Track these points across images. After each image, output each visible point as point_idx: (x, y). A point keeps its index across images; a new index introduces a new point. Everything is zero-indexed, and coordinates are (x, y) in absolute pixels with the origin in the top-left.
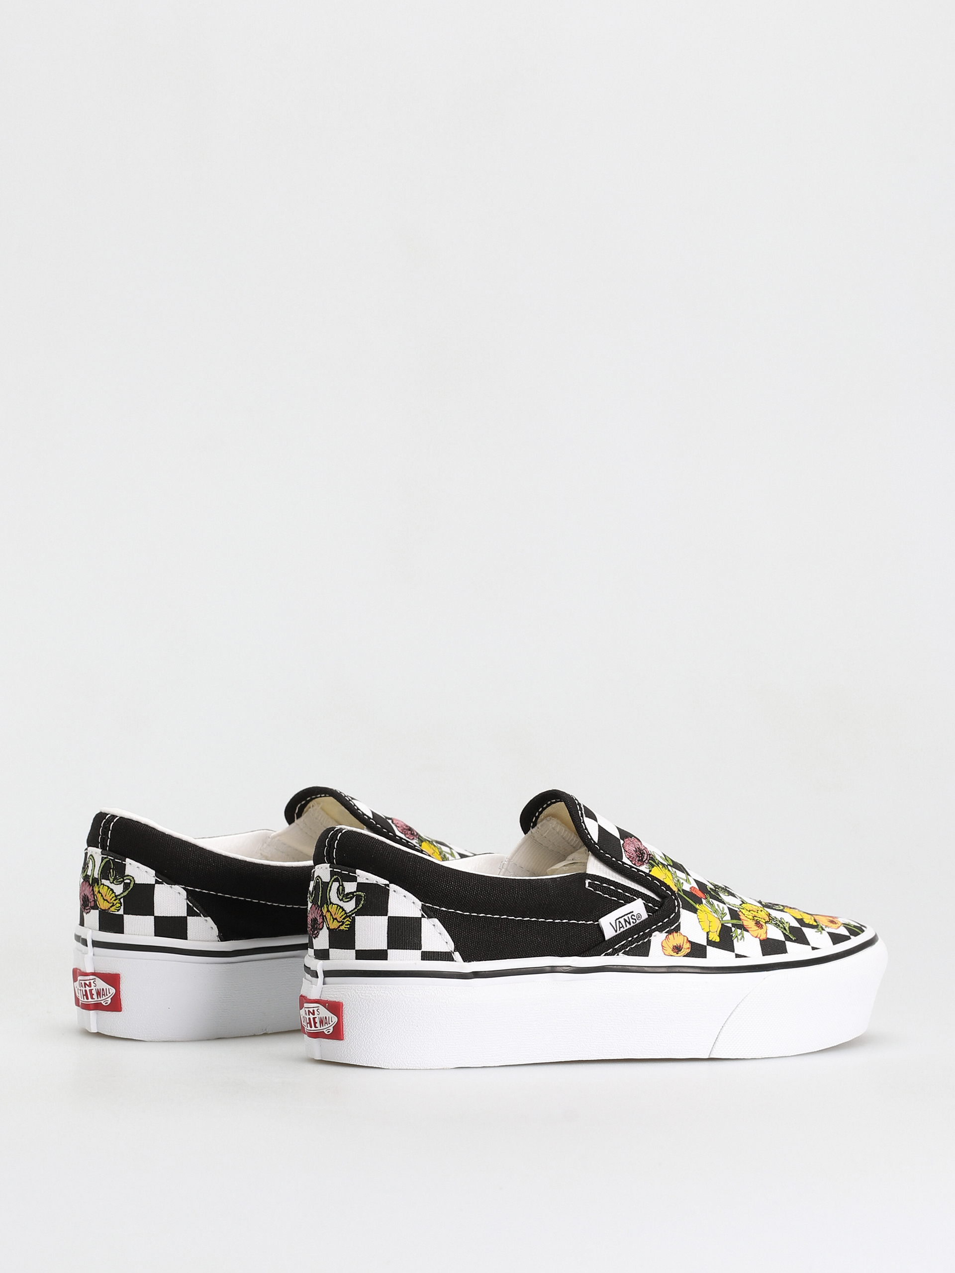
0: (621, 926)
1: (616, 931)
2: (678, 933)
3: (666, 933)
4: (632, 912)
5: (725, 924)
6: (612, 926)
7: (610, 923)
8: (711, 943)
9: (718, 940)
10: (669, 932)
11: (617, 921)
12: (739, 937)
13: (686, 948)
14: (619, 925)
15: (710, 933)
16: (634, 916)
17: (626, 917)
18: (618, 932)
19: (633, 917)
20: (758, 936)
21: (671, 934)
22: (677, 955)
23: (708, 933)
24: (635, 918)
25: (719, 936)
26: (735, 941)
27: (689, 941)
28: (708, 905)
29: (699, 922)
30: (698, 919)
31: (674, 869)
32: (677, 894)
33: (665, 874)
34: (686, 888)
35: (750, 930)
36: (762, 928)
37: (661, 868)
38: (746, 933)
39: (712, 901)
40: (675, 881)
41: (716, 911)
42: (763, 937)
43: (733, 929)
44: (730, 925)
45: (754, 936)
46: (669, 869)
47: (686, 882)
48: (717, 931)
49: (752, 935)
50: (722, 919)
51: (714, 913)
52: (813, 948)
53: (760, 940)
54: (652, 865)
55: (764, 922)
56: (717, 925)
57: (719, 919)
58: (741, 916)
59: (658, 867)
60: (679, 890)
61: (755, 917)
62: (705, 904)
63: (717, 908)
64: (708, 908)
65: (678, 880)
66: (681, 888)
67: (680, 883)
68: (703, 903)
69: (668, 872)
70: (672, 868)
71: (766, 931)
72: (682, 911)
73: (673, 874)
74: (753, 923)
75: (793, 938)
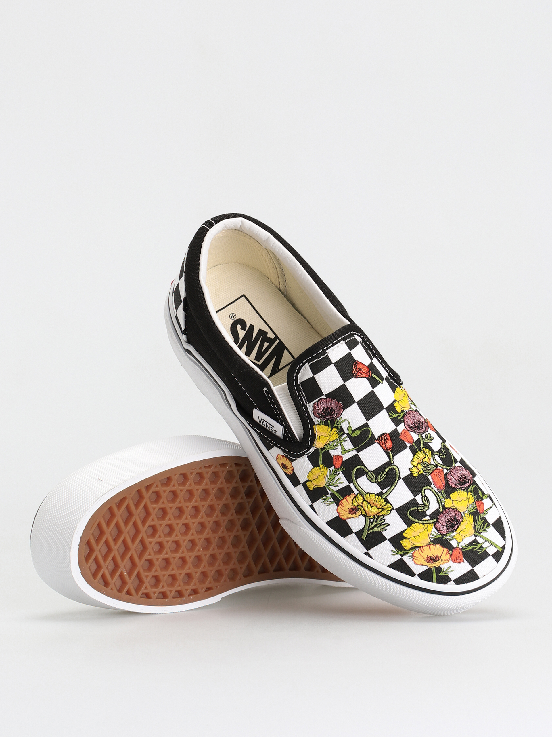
0: (264, 424)
1: (260, 423)
2: (290, 462)
3: (284, 454)
4: (273, 427)
5: (327, 490)
6: (259, 418)
7: (258, 416)
8: (305, 485)
9: (311, 489)
10: (286, 456)
11: (262, 419)
12: (326, 502)
13: (290, 471)
15: (310, 482)
16: (273, 429)
17: (268, 423)
20: (340, 514)
22: (282, 468)
23: (308, 481)
24: (273, 431)
25: (314, 488)
26: (320, 501)
27: (294, 472)
28: (331, 471)
29: (310, 471)
30: (311, 470)
31: (348, 439)
32: (316, 449)
33: (329, 435)
34: (333, 453)
35: (340, 507)
36: (352, 514)
37: (331, 430)
38: (334, 505)
39: (340, 473)
40: (331, 443)
41: (332, 479)
42: (344, 517)
43: (329, 495)
44: (330, 492)
45: (338, 512)
46: (341, 436)
47: (342, 451)
48: (316, 486)
49: (337, 510)
50: (329, 485)
51: (329, 479)
52: (367, 554)
53: (338, 516)
54: (326, 424)
55: (363, 514)
56: (321, 484)
57: (326, 483)
58: (350, 497)
59: (330, 429)
60: (323, 449)
61: (362, 506)
62: (330, 469)
63: (336, 478)
64: (328, 473)
65: (335, 445)
66: (328, 450)
67: (334, 447)
68: (330, 468)
69: (334, 435)
70: (346, 437)
71: (352, 518)
72: (305, 458)
73: (338, 440)
74: (351, 507)
75: (364, 537)
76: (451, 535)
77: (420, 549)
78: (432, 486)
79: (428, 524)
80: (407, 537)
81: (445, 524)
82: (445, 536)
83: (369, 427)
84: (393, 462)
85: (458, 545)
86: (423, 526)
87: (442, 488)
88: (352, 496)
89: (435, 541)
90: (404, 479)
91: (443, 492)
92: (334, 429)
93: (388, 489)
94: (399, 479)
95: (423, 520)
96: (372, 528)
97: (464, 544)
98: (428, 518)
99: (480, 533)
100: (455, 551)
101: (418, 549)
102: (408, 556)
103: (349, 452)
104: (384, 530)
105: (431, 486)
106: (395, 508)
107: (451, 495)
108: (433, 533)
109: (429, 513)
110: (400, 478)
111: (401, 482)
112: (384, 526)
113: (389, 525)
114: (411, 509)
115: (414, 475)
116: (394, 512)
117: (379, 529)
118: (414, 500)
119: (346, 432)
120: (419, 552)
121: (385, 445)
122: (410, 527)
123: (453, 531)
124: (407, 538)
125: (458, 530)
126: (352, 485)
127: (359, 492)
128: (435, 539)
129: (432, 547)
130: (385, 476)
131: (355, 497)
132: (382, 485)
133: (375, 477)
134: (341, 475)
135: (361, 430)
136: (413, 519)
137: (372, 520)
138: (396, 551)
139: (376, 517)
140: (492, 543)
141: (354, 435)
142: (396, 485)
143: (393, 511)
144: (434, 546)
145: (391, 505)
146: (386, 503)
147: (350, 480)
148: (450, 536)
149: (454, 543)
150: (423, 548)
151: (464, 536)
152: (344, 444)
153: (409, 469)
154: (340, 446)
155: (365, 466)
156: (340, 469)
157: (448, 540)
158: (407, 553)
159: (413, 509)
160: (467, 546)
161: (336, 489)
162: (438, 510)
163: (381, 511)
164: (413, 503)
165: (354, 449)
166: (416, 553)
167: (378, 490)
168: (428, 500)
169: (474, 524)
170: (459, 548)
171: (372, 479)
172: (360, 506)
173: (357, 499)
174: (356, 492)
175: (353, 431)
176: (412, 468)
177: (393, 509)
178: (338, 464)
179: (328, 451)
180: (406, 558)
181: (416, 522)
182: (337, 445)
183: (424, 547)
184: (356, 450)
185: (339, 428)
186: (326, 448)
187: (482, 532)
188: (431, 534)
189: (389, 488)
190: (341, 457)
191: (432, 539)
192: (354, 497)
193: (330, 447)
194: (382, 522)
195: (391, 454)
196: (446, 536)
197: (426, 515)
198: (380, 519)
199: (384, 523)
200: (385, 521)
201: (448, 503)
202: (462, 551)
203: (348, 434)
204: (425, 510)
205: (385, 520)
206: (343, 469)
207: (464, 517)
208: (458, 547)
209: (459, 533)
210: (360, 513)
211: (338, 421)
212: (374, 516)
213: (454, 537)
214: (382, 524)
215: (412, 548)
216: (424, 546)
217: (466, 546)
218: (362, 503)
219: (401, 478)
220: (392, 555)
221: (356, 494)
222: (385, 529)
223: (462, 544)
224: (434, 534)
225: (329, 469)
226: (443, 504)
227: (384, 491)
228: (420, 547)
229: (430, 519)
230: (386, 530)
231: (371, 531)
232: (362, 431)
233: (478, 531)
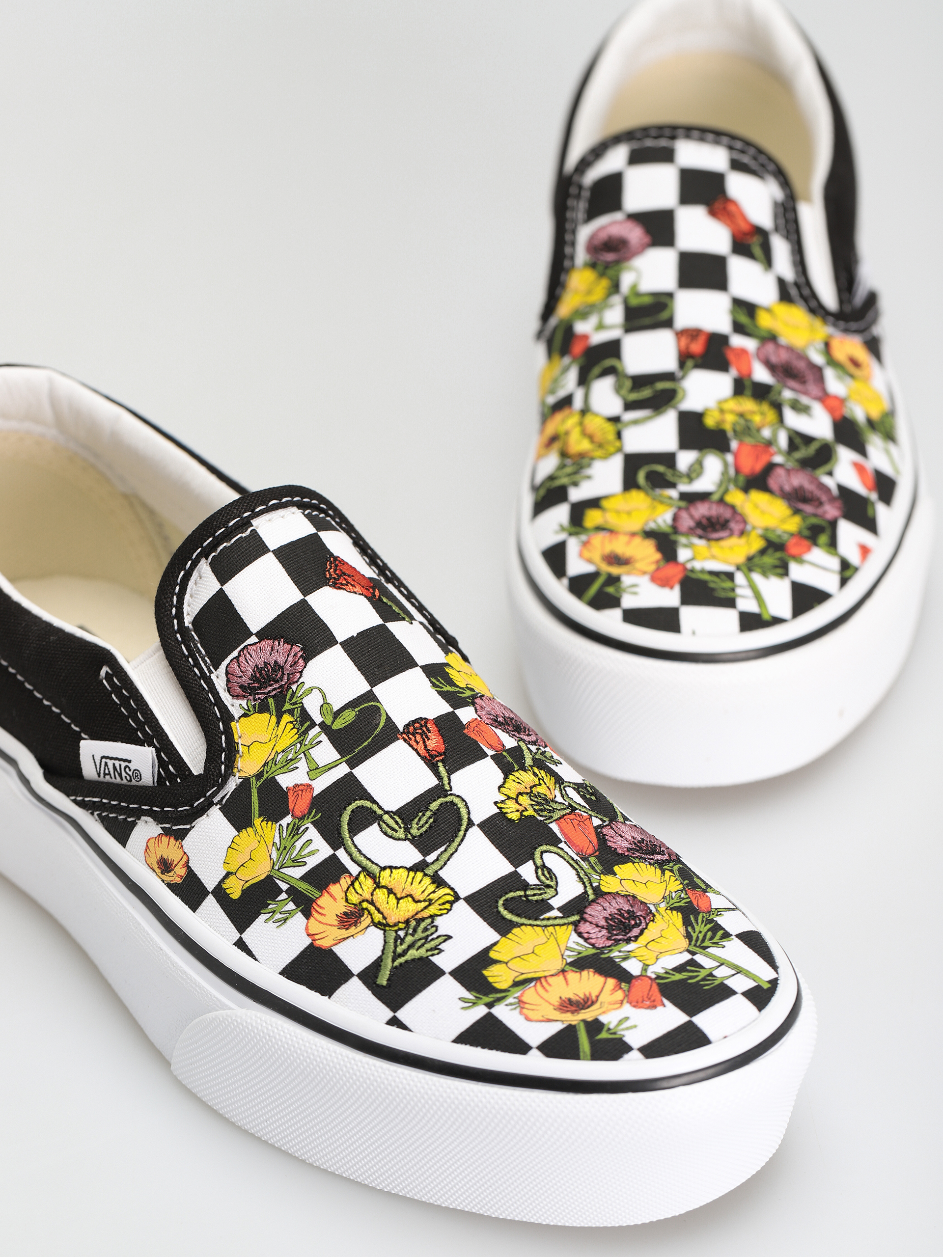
0: (107, 772)
1: (99, 775)
2: (178, 842)
3: (163, 827)
4: (130, 761)
5: (277, 881)
6: (95, 762)
7: (93, 756)
8: (220, 893)
9: (236, 895)
10: (167, 832)
11: (104, 760)
12: (278, 916)
13: (179, 873)
14: (105, 769)
15: (232, 878)
16: (130, 770)
17: (117, 763)
18: (102, 778)
19: (127, 770)
20: (317, 937)
21: (166, 835)
22: (160, 875)
23: (228, 874)
24: (131, 773)
25: (242, 891)
26: (262, 918)
27: (189, 868)
28: (285, 830)
29: (230, 847)
30: (233, 842)
31: (324, 737)
32: (241, 780)
33: (273, 736)
34: (286, 781)
35: (315, 918)
36: (347, 929)
37: (278, 723)
38: (299, 917)
39: (307, 828)
40: (280, 756)
41: (288, 847)
42: (324, 943)
43: (284, 896)
44: (284, 886)
45: (310, 932)
46: (306, 732)
47: (311, 770)
48: (247, 882)
49: (307, 928)
50: (281, 868)
51: (278, 850)
52: (394, 1022)
53: (311, 945)
54: (263, 708)
55: (376, 921)
56: (258, 872)
57: (274, 864)
58: (338, 885)
59: (274, 719)
60: (259, 776)
61: (372, 903)
62: (280, 825)
63: (298, 845)
64: (277, 835)
65: (292, 760)
66: (272, 775)
67: (289, 765)
68: (280, 822)
69: (288, 736)
70: (319, 734)
71: (347, 938)
72: (215, 812)
73: (299, 745)
74: (344, 910)
75: (383, 980)
76: (622, 950)
77: (538, 984)
78: (562, 845)
79: (557, 928)
80: (501, 960)
81: (603, 923)
82: (606, 952)
83: (378, 701)
84: (451, 787)
85: (646, 970)
86: (544, 931)
87: (590, 851)
88: (345, 881)
89: (580, 964)
90: (482, 826)
91: (592, 860)
92: (287, 718)
93: (442, 853)
94: (470, 827)
95: (542, 917)
96: (405, 952)
97: (660, 968)
98: (555, 913)
99: (705, 948)
100: (636, 983)
101: (533, 984)
102: (506, 1005)
103: (330, 769)
104: (436, 952)
105: (559, 846)
106: (463, 894)
107: (616, 869)
108: (571, 944)
109: (557, 902)
110: (470, 823)
111: (475, 832)
112: (437, 942)
113: (449, 937)
114: (507, 896)
115: (509, 816)
116: (461, 905)
117: (422, 952)
118: (515, 876)
119: (318, 719)
120: (536, 990)
121: (426, 747)
122: (507, 936)
123: (628, 941)
124: (500, 962)
125: (642, 940)
126: (341, 854)
127: (364, 869)
128: (578, 958)
129: (573, 976)
130: (431, 820)
131: (352, 884)
132: (424, 844)
133: (402, 826)
134: (313, 833)
135: (356, 710)
136: (515, 919)
137: (401, 933)
138: (474, 998)
139: (413, 923)
140: (739, 970)
141: (338, 725)
142: (462, 840)
143: (457, 903)
144: (578, 974)
145: (452, 889)
146: (437, 887)
147: (335, 841)
148: (620, 951)
149: (633, 967)
150: (546, 981)
151: (661, 953)
152: (314, 753)
153: (496, 803)
154: (304, 759)
155: (374, 802)
156: (308, 818)
157: (617, 960)
158: (503, 998)
159: (511, 895)
160: (671, 972)
161: (298, 872)
162: (583, 897)
163: (426, 908)
164: (513, 881)
165: (340, 761)
166: (530, 994)
167: (414, 856)
168: (554, 874)
169: (687, 930)
170: (650, 978)
171: (393, 829)
172: (367, 901)
173: (357, 885)
174: (354, 869)
175: (337, 714)
176: (502, 802)
177: (457, 898)
178: (301, 805)
179: (274, 778)
180: (502, 1012)
181: (523, 924)
182: (296, 758)
183: (550, 980)
184: (346, 762)
185: (297, 712)
186: (267, 772)
187: (708, 947)
188: (567, 949)
189: (443, 849)
190: (309, 786)
191: (569, 960)
192: (350, 883)
193: (278, 766)
194: (428, 933)
195: (442, 769)
196: (610, 951)
197: (551, 908)
198: (423, 925)
199: (434, 936)
200: (436, 931)
201: (609, 884)
202: (658, 984)
203: (323, 725)
204: (545, 896)
205: (437, 927)
206: (314, 816)
207: (656, 913)
208: (644, 974)
209: (646, 946)
210: (369, 920)
211: (294, 693)
212: (407, 922)
213: (632, 954)
214: (430, 938)
215: (516, 984)
216: (552, 975)
217: (666, 973)
218: (372, 895)
219: (474, 824)
220: (463, 1008)
221: (354, 874)
222: (439, 949)
223: (656, 969)
224: (576, 947)
225: (278, 824)
226: (595, 885)
227: (430, 858)
228: (538, 979)
229: (560, 915)
230: (441, 951)
231: (402, 960)
232: (359, 711)
233: (696, 944)
